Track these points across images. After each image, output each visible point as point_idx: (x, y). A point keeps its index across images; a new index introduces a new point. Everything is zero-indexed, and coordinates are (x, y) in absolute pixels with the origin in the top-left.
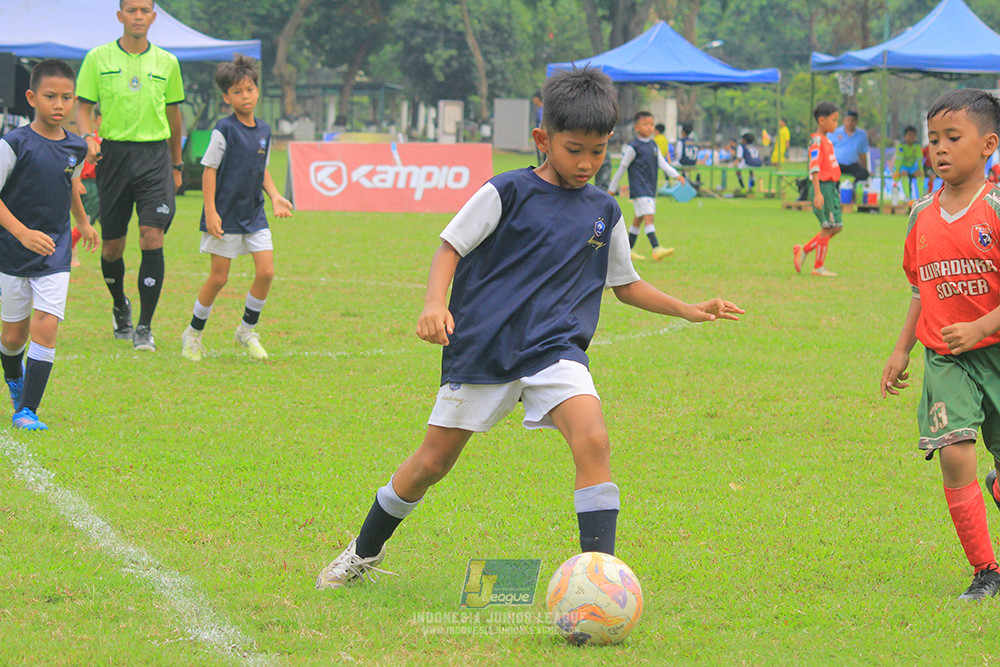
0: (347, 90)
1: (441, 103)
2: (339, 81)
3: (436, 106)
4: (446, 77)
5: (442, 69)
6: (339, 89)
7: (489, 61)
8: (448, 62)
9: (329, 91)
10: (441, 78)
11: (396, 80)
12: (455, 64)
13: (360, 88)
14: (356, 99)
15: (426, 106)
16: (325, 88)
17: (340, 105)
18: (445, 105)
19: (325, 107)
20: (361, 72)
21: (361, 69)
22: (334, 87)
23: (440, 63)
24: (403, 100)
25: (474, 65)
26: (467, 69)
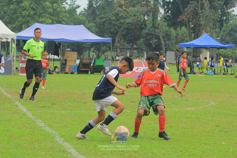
0: (132, 49)
2: (130, 47)
4: (155, 46)
6: (130, 49)
7: (165, 43)
8: (155, 43)
9: (127, 49)
10: (154, 47)
11: (143, 47)
12: (157, 43)
13: (135, 49)
14: (134, 51)
17: (130, 53)
19: (127, 53)
20: (135, 45)
21: (135, 44)
22: (129, 49)
23: (154, 43)
24: (145, 52)
25: (162, 43)
26: (160, 44)
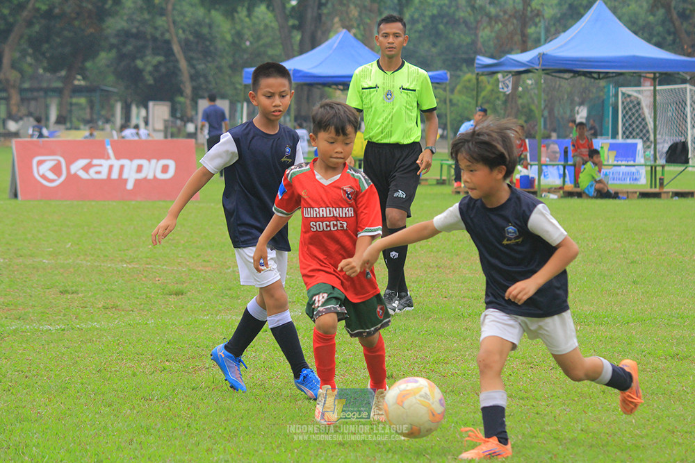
0: (66, 93)
1: (151, 104)
2: (59, 84)
3: (146, 107)
4: (155, 79)
5: (151, 73)
6: (59, 92)
7: (193, 66)
8: (156, 67)
9: (50, 94)
10: (151, 82)
11: (110, 82)
12: (163, 69)
13: (78, 91)
14: (74, 100)
15: (138, 107)
16: (48, 91)
17: (60, 106)
18: (154, 105)
19: (47, 107)
20: (79, 77)
21: (79, 74)
22: (55, 90)
23: (149, 68)
24: (117, 101)
25: (180, 70)
26: (174, 72)
